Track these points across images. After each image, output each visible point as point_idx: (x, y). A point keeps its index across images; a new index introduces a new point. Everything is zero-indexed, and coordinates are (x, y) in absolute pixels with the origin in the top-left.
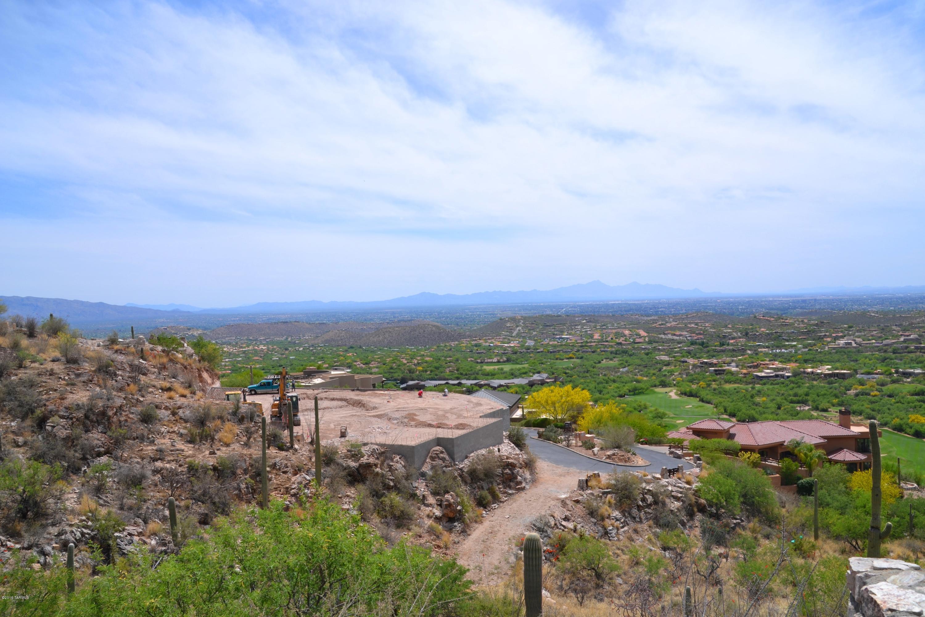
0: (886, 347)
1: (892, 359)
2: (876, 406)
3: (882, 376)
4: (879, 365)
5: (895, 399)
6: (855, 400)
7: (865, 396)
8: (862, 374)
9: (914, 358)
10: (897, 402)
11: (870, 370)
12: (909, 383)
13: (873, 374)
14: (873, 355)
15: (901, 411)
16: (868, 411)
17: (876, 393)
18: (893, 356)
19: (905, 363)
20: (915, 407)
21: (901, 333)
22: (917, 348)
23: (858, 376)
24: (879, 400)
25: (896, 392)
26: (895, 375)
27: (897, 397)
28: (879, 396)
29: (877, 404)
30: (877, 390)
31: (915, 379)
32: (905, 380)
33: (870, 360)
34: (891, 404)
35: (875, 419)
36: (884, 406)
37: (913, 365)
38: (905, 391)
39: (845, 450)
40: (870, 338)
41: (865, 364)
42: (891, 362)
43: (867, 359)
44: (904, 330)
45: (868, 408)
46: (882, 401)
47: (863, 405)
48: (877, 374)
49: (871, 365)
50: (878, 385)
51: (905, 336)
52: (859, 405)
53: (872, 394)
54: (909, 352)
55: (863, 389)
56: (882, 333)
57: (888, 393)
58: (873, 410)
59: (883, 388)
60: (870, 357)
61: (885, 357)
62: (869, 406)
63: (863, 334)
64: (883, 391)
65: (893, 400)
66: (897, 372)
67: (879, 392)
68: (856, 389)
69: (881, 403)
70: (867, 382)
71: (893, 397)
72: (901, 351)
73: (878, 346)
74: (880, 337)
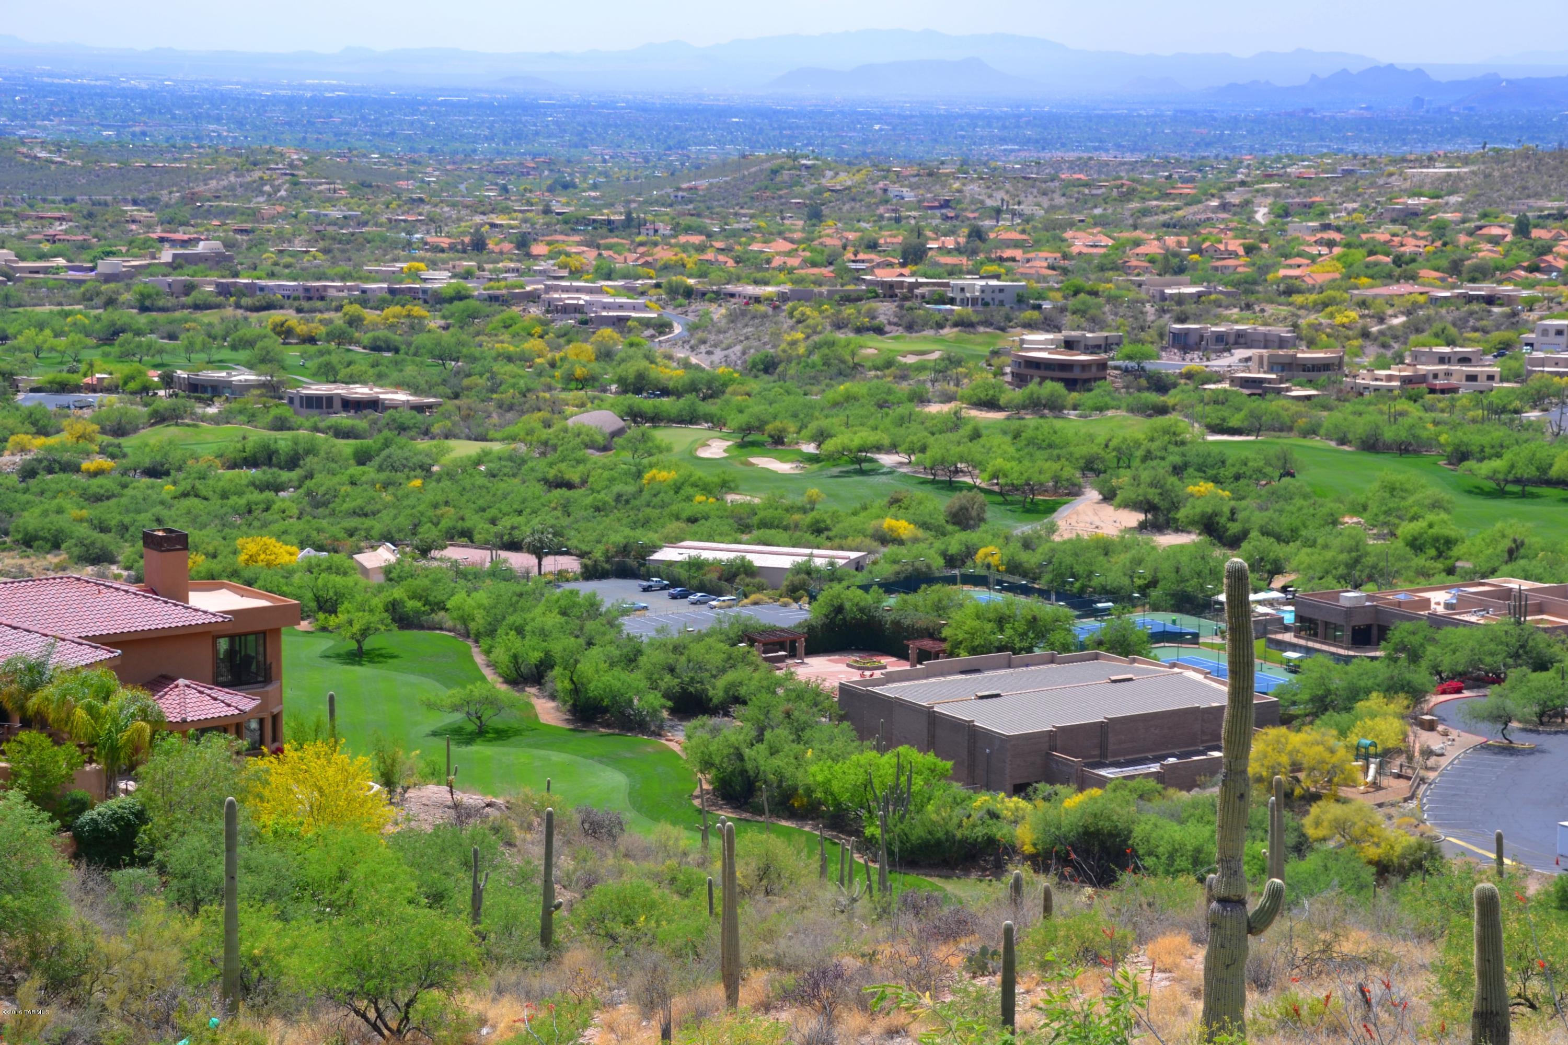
0: (112, 285)
1: (138, 333)
2: (111, 512)
3: (113, 397)
4: (95, 356)
5: (175, 483)
6: (26, 491)
7: (62, 476)
8: (34, 390)
9: (218, 330)
10: (185, 495)
11: (65, 376)
12: (215, 420)
13: (77, 389)
14: (67, 314)
15: (203, 526)
16: (83, 530)
17: (101, 462)
18: (143, 320)
19: (190, 348)
20: (250, 512)
21: (158, 232)
22: (224, 290)
23: (20, 396)
24: (117, 490)
25: (176, 456)
26: (161, 393)
27: (181, 475)
28: (116, 475)
29: (114, 501)
30: (102, 451)
31: (234, 405)
32: (199, 409)
33: (57, 335)
34: (162, 503)
35: (113, 561)
36: (138, 512)
37: (217, 357)
38: (207, 452)
39: (181, 682)
40: (46, 247)
41: (38, 351)
42: (139, 345)
43: (47, 332)
44: (170, 222)
45: (81, 520)
46: (129, 492)
47: (60, 511)
48: (93, 389)
49: (63, 353)
50: (103, 431)
51: (174, 243)
52: (45, 513)
53: (85, 465)
54: (197, 307)
55: (49, 449)
56: (87, 228)
57: (147, 462)
58: (104, 529)
59: (122, 440)
60: (58, 323)
61: (113, 324)
62: (85, 513)
63: (14, 231)
64: (125, 456)
65: (167, 488)
66: (168, 381)
67: (113, 457)
68: (23, 450)
69: (124, 500)
70: (65, 423)
71: (167, 473)
72: (171, 301)
73: (80, 282)
74: (84, 247)
